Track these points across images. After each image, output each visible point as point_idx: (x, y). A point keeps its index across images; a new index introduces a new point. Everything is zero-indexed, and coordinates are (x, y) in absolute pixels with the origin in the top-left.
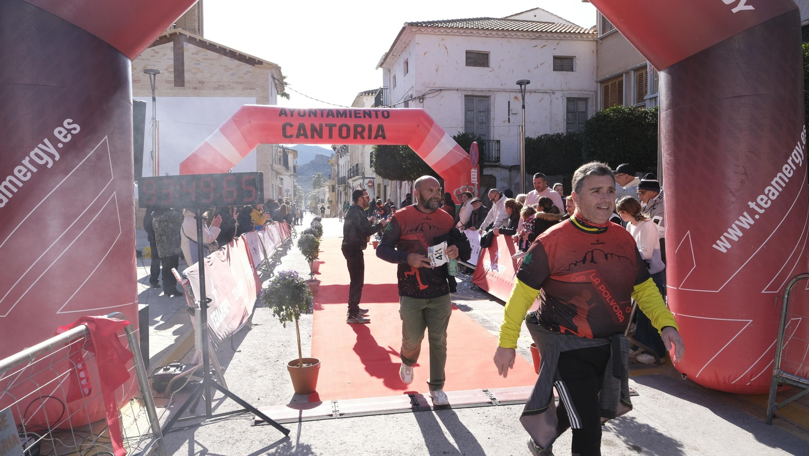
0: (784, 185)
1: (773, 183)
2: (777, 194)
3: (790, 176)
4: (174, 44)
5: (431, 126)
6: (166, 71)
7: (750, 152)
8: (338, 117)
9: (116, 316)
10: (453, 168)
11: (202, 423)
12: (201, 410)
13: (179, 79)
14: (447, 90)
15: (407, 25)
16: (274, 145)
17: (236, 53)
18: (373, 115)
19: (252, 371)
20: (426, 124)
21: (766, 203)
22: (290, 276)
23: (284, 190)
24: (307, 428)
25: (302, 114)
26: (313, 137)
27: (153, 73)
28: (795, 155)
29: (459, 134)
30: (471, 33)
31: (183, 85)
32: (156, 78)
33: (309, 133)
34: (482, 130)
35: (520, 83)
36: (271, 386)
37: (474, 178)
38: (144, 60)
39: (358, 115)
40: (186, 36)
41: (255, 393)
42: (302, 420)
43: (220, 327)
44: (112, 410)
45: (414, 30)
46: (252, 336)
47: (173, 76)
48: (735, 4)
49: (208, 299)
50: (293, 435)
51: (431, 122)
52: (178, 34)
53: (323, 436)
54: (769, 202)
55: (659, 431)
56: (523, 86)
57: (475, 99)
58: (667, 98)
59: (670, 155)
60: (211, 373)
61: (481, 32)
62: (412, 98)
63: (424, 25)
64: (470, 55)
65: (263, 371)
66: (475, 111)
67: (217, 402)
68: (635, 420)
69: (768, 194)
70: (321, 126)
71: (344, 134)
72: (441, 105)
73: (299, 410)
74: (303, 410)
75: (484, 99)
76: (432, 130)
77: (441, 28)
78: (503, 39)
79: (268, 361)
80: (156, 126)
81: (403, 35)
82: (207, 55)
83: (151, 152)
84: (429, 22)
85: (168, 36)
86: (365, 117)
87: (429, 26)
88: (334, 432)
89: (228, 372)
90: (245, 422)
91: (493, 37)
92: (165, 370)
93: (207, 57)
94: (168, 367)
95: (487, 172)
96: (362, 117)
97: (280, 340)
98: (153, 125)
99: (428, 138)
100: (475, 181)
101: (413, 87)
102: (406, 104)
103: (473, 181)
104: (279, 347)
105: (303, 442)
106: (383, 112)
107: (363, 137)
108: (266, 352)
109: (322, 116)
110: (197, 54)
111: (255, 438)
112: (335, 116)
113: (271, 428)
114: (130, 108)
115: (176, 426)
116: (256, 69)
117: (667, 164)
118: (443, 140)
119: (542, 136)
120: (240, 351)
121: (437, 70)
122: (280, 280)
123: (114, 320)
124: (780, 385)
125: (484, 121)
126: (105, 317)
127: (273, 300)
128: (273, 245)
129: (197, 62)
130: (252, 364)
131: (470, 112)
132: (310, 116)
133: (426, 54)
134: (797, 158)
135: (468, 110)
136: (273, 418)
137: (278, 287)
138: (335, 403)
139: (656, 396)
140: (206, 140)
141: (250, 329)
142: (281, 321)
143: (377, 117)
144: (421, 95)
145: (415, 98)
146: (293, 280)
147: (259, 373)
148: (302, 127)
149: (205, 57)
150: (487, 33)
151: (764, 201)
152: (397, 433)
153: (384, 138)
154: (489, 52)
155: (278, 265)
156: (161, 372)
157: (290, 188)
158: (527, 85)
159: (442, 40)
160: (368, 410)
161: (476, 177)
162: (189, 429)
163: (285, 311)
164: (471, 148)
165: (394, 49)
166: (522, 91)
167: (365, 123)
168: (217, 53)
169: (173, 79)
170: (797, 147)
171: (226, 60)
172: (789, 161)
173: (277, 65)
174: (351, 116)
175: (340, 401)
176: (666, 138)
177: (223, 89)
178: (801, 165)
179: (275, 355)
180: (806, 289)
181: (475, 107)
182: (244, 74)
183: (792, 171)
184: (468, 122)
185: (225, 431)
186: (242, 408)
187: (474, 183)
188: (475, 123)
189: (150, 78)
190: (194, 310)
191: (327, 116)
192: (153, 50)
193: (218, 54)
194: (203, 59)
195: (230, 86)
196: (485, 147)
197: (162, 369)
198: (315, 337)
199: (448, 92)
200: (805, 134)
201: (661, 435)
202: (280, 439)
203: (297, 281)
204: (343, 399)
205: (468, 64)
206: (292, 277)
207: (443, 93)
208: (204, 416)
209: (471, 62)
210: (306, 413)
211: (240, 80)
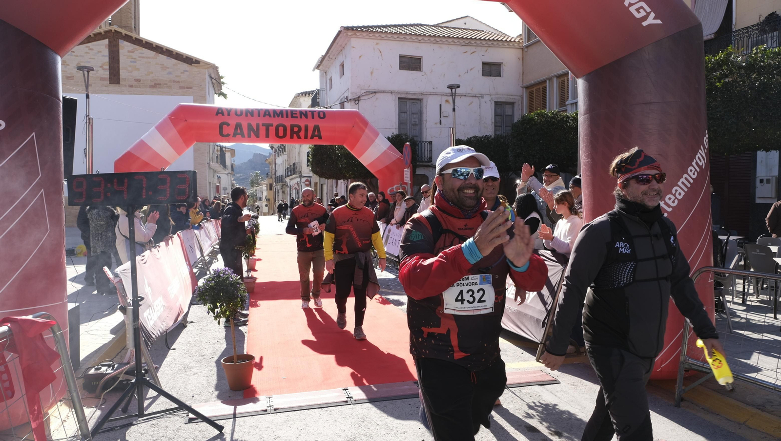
0: (689, 185)
1: (680, 183)
2: (683, 193)
3: (694, 177)
4: (110, 42)
5: (366, 127)
6: (101, 69)
7: (659, 154)
8: (274, 116)
9: (42, 316)
10: (387, 167)
11: (134, 422)
12: (133, 409)
13: (114, 77)
14: (381, 92)
15: (343, 29)
16: (212, 144)
17: (173, 52)
18: (310, 115)
19: (187, 368)
20: (361, 125)
21: (673, 202)
22: (224, 274)
23: (222, 188)
24: (242, 423)
25: (239, 113)
26: (249, 136)
27: (86, 70)
28: (699, 157)
29: (393, 135)
30: (405, 38)
31: (118, 83)
32: (90, 75)
33: (245, 131)
34: (415, 131)
35: (451, 87)
36: (205, 383)
37: (407, 177)
38: (78, 56)
39: (294, 115)
40: (122, 33)
41: (190, 390)
42: (237, 416)
43: (154, 325)
44: (36, 412)
45: (350, 34)
46: (187, 334)
47: (108, 73)
48: (645, 18)
49: (140, 297)
50: (227, 431)
51: (365, 123)
52: (113, 31)
53: (258, 431)
54: (676, 201)
55: (578, 417)
56: (454, 90)
57: (408, 101)
58: (584, 104)
59: (587, 157)
60: (143, 372)
61: (414, 38)
62: (348, 100)
63: (359, 29)
64: (403, 59)
65: (198, 368)
66: (408, 113)
67: (151, 400)
68: (557, 407)
69: (675, 193)
70: (258, 126)
71: (281, 133)
72: (376, 107)
73: (233, 407)
74: (237, 407)
75: (417, 101)
76: (367, 131)
77: (376, 33)
78: (435, 45)
79: (203, 358)
80: (90, 123)
81: (339, 38)
82: (143, 53)
83: (85, 149)
84: (365, 27)
85: (103, 33)
86: (301, 117)
87: (364, 30)
88: (268, 427)
89: (162, 370)
90: (179, 420)
91: (425, 42)
92: (96, 369)
93: (144, 55)
94: (100, 366)
95: (419, 171)
96: (299, 117)
97: (215, 337)
98: (86, 122)
99: (363, 138)
100: (408, 181)
101: (348, 89)
102: (342, 105)
103: (406, 180)
104: (214, 344)
105: (237, 438)
106: (319, 112)
107: (299, 137)
108: (201, 350)
109: (259, 115)
110: (133, 52)
111: (188, 435)
112: (272, 116)
113: (205, 425)
114: (60, 104)
115: (106, 425)
116: (194, 69)
117: (585, 165)
118: (377, 141)
119: (471, 138)
120: (175, 349)
121: (372, 73)
122: (214, 277)
123: (39, 320)
124: (687, 370)
125: (417, 123)
126: (30, 317)
127: (207, 298)
128: (209, 242)
129: (133, 60)
130: (187, 361)
131: (403, 114)
132: (247, 115)
133: (362, 58)
134: (701, 161)
135: (401, 112)
136: (207, 415)
137: (213, 284)
138: (269, 398)
139: (576, 384)
140: (142, 138)
141: (185, 327)
142: (216, 318)
143: (313, 117)
144: (356, 97)
145: (350, 100)
146: (228, 277)
147: (194, 370)
148: (238, 126)
149: (140, 55)
150: (420, 38)
151: (672, 200)
152: (331, 426)
153: (320, 138)
154: (422, 57)
155: (215, 262)
156: (92, 371)
157: (227, 187)
158: (457, 89)
159: (377, 44)
160: (303, 404)
161: (409, 176)
162: (120, 429)
163: (219, 309)
164: (404, 149)
165: (330, 52)
166: (452, 95)
167: (302, 123)
168: (153, 51)
169: (108, 76)
170: (700, 151)
171: (163, 58)
172: (694, 163)
173: (214, 65)
174: (287, 117)
175: (274, 396)
176: (584, 141)
177: (159, 88)
178: (704, 167)
179: (210, 352)
180: (709, 281)
181: (408, 109)
182: (181, 73)
183: (696, 173)
184: (401, 123)
185: (158, 430)
186: (175, 406)
187: (407, 182)
188: (408, 124)
189: (84, 75)
190: (126, 309)
191: (264, 116)
192: (87, 47)
193: (154, 53)
194: (139, 57)
195: (167, 84)
196: (417, 147)
197: (94, 369)
198: (251, 334)
199: (382, 94)
200: (707, 138)
201: (580, 420)
202: (214, 435)
203: (232, 278)
204: (278, 394)
205: (401, 68)
206: (227, 274)
207: (378, 95)
208: (136, 415)
209: (404, 66)
210: (241, 409)
211: (177, 79)
